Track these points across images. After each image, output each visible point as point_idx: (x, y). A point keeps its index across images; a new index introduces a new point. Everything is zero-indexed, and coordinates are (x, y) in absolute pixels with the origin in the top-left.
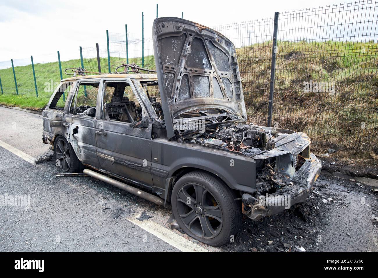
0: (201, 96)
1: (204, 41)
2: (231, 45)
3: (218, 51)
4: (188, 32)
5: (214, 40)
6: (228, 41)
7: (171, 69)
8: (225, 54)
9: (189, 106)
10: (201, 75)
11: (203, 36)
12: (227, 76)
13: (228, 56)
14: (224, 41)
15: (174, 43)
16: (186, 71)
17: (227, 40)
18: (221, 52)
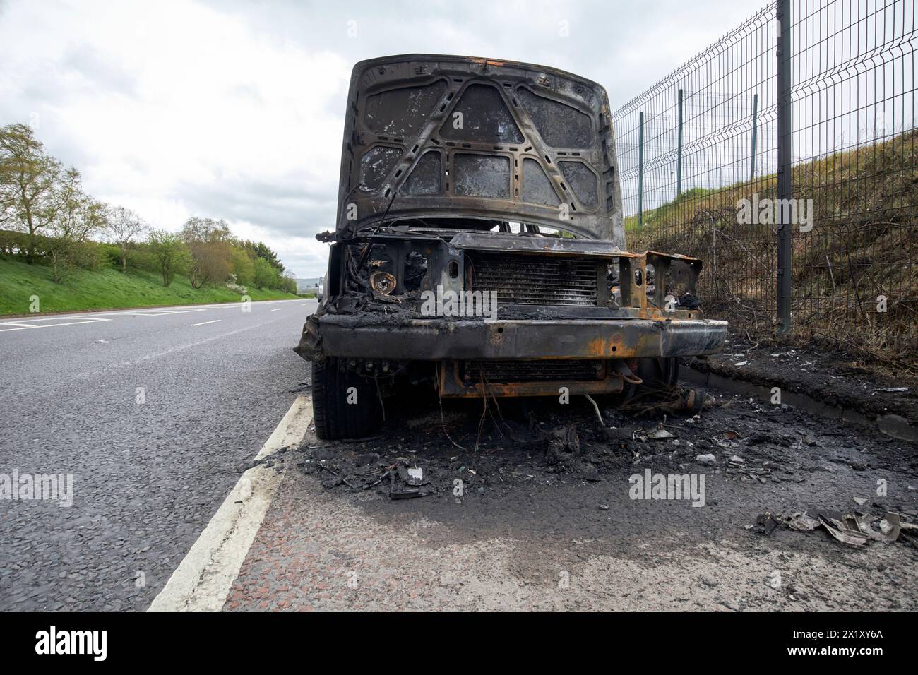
0: (478, 194)
1: (499, 89)
2: (595, 90)
3: (555, 107)
4: (450, 76)
5: (531, 84)
6: (582, 81)
7: (393, 142)
8: (578, 111)
9: (429, 207)
10: (482, 153)
11: (494, 80)
12: (580, 158)
13: (589, 114)
14: (569, 84)
15: (414, 99)
16: (435, 145)
17: (579, 80)
18: (562, 110)
